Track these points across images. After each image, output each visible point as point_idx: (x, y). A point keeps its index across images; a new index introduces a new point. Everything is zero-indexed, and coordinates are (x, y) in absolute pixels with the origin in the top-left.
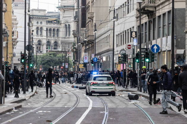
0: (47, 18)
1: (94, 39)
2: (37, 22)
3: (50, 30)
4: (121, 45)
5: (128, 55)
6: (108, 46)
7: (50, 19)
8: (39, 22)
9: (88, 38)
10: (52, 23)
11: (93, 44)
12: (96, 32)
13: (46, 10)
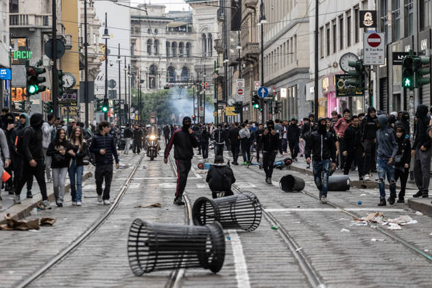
0: (167, 22)
1: (259, 51)
2: (149, 31)
3: (174, 44)
4: (328, 54)
5: (372, 67)
6: (292, 62)
7: (173, 24)
8: (153, 30)
9: (245, 49)
10: (178, 31)
11: (256, 64)
12: (263, 21)
13: (165, 7)
